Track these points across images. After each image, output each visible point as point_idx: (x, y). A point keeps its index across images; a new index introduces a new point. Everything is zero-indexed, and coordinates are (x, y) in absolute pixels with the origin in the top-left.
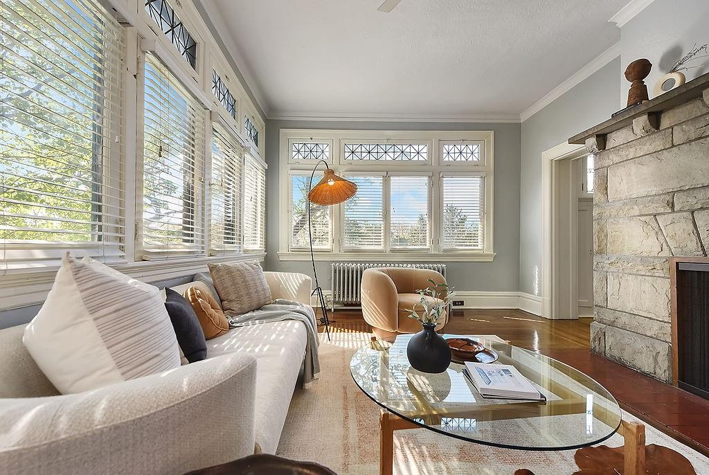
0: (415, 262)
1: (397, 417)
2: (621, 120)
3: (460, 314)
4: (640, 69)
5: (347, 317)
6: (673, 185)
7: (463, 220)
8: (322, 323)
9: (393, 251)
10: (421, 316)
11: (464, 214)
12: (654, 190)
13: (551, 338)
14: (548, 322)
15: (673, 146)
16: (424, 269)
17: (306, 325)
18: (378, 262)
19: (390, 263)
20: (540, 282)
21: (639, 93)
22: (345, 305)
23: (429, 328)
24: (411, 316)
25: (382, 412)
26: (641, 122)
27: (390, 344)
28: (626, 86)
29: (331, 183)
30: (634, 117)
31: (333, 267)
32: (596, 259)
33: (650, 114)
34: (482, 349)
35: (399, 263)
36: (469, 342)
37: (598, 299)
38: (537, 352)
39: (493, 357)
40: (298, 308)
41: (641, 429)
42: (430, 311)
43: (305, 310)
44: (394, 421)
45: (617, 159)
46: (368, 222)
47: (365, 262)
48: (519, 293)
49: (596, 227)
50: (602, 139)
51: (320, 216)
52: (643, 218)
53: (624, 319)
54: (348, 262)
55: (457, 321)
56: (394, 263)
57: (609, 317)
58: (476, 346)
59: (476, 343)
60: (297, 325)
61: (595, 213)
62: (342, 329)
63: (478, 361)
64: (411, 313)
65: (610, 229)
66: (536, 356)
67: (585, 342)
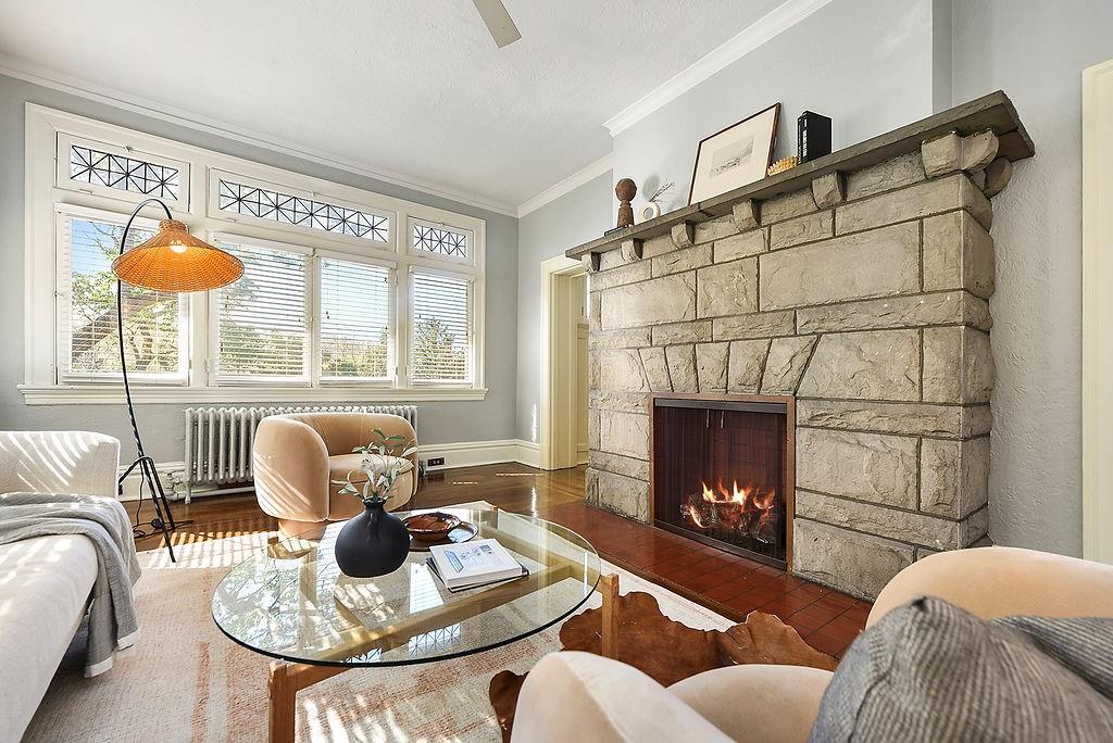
0: (366, 403)
1: (304, 667)
2: (612, 241)
3: (439, 477)
4: (628, 190)
5: (225, 509)
6: (652, 320)
7: (449, 341)
8: (157, 528)
9: (325, 384)
10: (360, 488)
11: (450, 332)
12: (639, 322)
13: (550, 494)
14: (546, 474)
15: (652, 278)
16: (381, 414)
17: (94, 541)
18: (295, 405)
19: (320, 404)
20: (538, 424)
21: (627, 216)
22: (221, 487)
23: (375, 506)
24: (343, 491)
25: (273, 665)
26: (628, 246)
27: (314, 544)
28: (617, 204)
29: (179, 249)
30: (623, 240)
31: (188, 416)
32: (591, 395)
33: (635, 240)
34: (457, 523)
35: (337, 404)
36: (441, 517)
37: (593, 443)
38: (535, 515)
39: (472, 531)
40: (75, 507)
41: (616, 579)
42: (377, 479)
43: (96, 509)
44: (298, 675)
45: (609, 284)
46: (280, 333)
47: (267, 405)
48: (516, 441)
49: (591, 359)
50: (597, 257)
51: (161, 313)
52: (629, 351)
53: (614, 462)
54: (228, 405)
55: (433, 489)
56: (328, 404)
57: (601, 461)
58: (449, 521)
59: (450, 517)
60: (64, 544)
61: (590, 342)
62: (211, 534)
63: (451, 542)
64: (343, 487)
65: (603, 361)
66: (534, 521)
67: (581, 493)
